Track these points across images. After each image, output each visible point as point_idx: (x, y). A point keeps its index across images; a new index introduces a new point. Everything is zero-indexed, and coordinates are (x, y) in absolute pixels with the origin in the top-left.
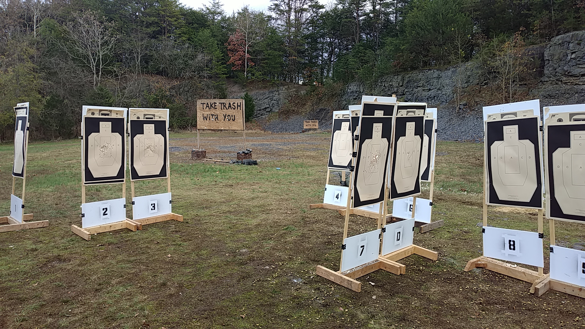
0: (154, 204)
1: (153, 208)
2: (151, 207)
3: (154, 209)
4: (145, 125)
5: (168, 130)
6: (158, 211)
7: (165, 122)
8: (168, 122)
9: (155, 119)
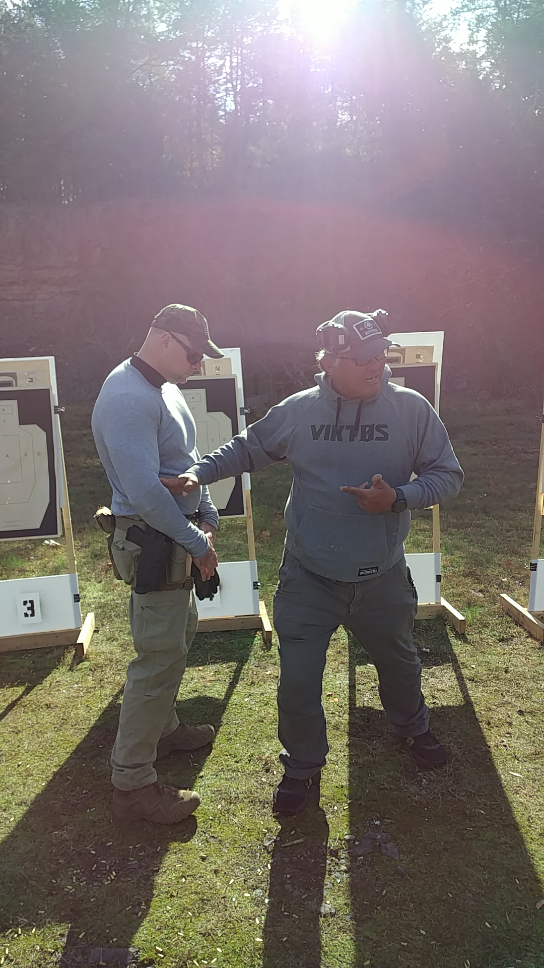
0: (31, 602)
1: (30, 612)
2: (24, 609)
3: (33, 615)
5: (55, 413)
6: (42, 618)
7: (47, 392)
8: (54, 391)
9: (16, 386)
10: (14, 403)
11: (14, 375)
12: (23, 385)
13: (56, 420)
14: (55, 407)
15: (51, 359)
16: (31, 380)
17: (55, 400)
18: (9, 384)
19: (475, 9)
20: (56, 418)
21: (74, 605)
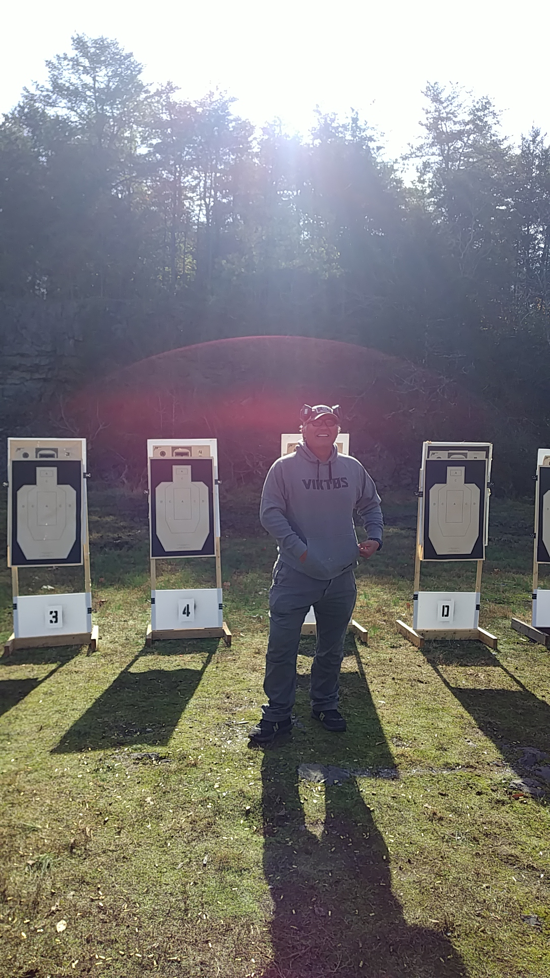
0: (56, 612)
1: (54, 620)
2: (51, 617)
3: (56, 622)
4: (38, 469)
5: (84, 477)
6: (63, 625)
7: (79, 463)
8: (84, 463)
9: (57, 457)
10: (55, 469)
11: (56, 450)
12: (62, 457)
13: (84, 482)
14: (84, 473)
15: (84, 440)
16: (68, 454)
17: (84, 469)
18: (52, 456)
19: (422, 156)
20: (84, 481)
21: (87, 616)
